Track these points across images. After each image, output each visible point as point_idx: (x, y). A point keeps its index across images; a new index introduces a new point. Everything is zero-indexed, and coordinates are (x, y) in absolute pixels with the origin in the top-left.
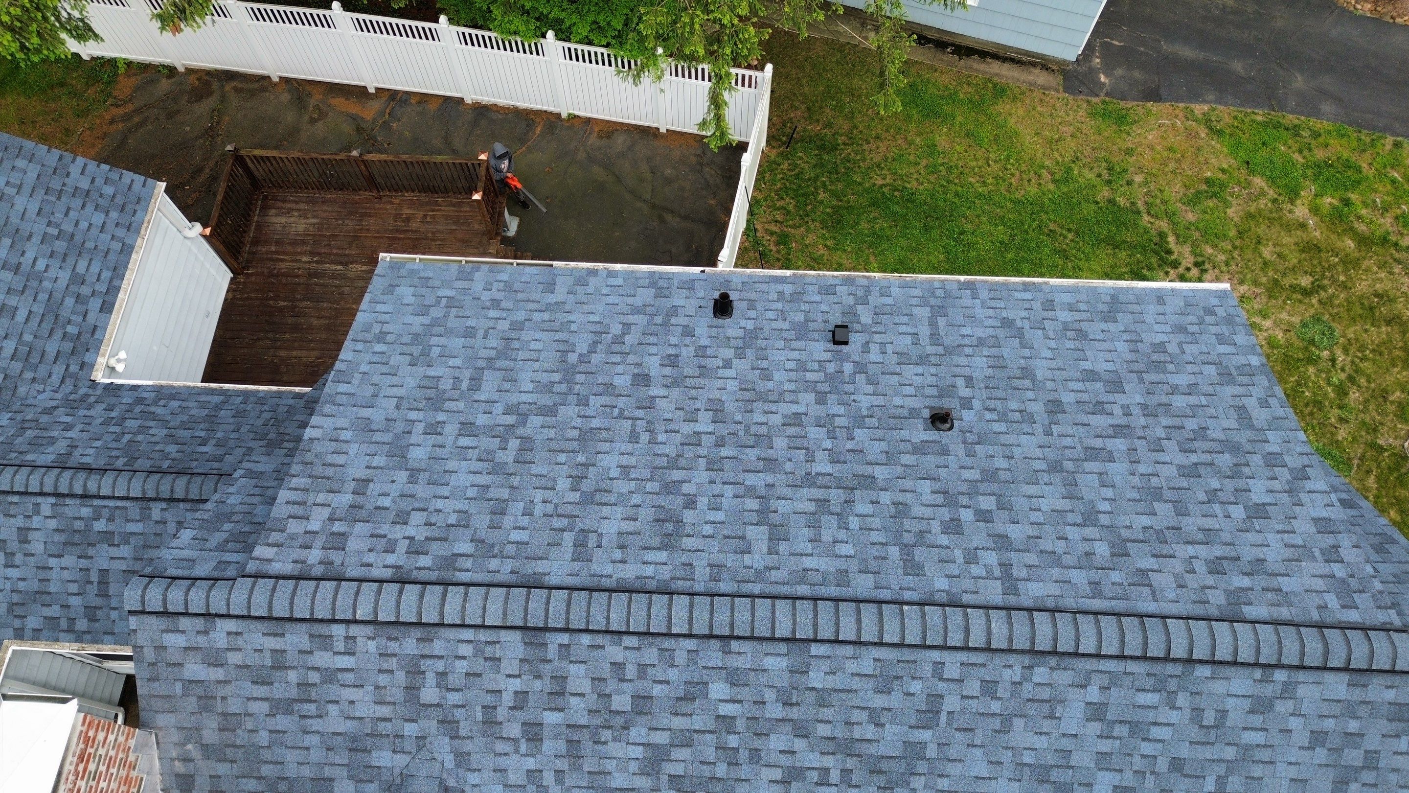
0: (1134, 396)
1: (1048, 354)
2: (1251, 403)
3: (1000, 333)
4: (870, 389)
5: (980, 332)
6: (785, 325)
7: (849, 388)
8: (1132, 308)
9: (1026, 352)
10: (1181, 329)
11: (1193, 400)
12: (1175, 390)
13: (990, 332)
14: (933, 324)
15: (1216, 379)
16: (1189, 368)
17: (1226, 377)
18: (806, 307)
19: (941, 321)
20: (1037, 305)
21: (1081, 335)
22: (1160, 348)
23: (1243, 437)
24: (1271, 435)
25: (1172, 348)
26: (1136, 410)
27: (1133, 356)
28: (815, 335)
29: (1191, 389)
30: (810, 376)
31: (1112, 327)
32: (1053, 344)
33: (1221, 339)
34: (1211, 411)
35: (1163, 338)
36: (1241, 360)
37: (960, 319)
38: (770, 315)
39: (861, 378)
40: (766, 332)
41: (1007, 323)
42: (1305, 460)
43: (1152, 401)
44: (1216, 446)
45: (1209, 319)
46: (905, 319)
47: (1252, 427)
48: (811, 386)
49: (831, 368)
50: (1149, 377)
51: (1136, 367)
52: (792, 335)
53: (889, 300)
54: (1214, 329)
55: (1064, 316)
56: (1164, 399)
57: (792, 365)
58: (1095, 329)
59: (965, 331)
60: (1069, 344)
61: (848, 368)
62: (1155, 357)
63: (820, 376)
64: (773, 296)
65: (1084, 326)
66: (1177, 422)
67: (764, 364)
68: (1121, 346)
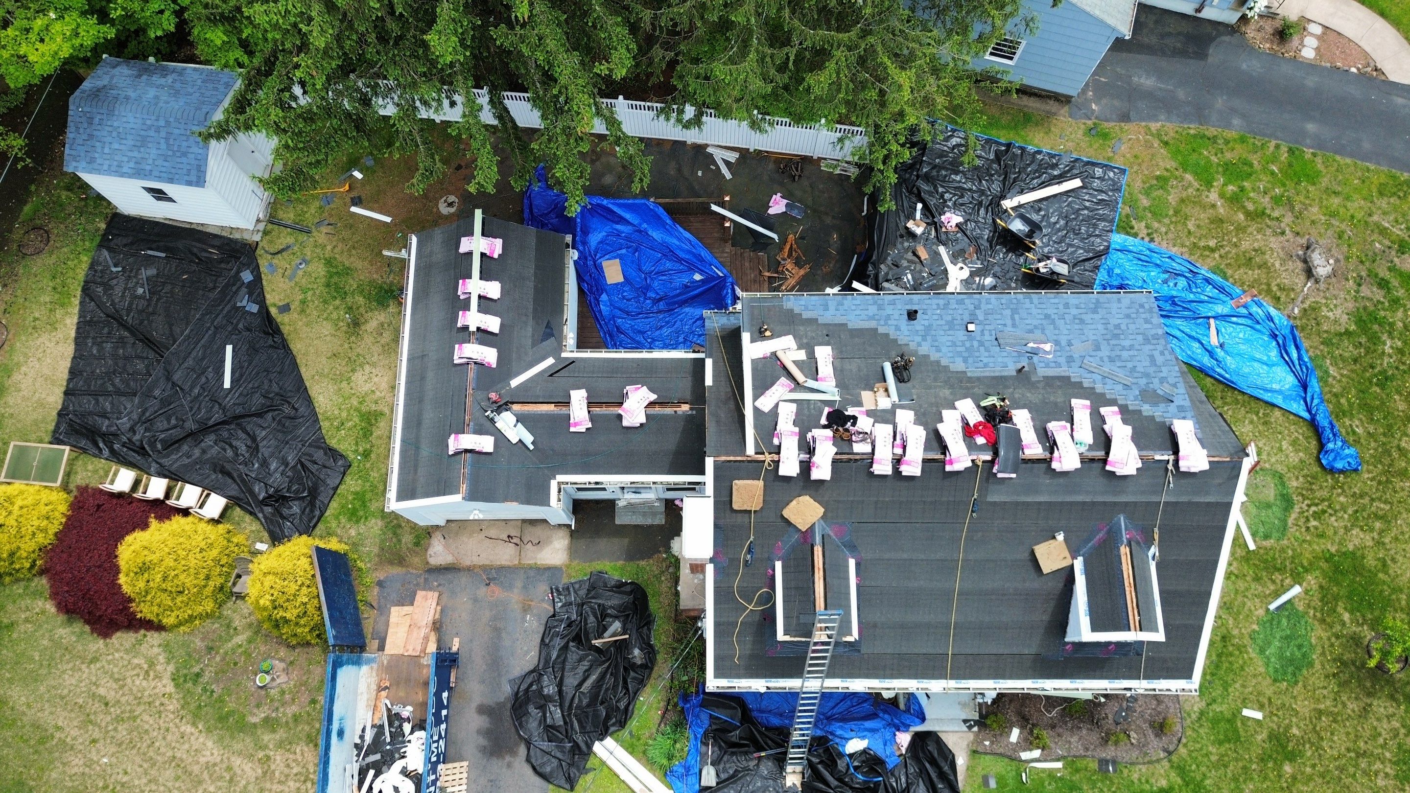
0: (1105, 352)
1: (1067, 332)
2: (1156, 354)
3: (1044, 322)
4: (987, 354)
5: (1036, 322)
6: (943, 322)
7: (977, 354)
8: (1106, 305)
9: (1057, 332)
10: (1128, 316)
11: (1131, 353)
12: (1123, 348)
13: (1040, 322)
14: (1013, 319)
15: (1142, 341)
16: (1131, 337)
17: (1147, 341)
18: (951, 312)
19: (1016, 317)
20: (1061, 306)
21: (1082, 321)
22: (1118, 326)
23: (1151, 370)
24: (1163, 369)
25: (1123, 327)
26: (1106, 359)
27: (1105, 332)
28: (957, 327)
29: (1131, 347)
30: (959, 349)
31: (1095, 316)
32: (1069, 327)
33: (1147, 321)
34: (1138, 358)
35: (1119, 321)
36: (1153, 332)
37: (1025, 315)
38: (935, 317)
39: (982, 349)
40: (934, 327)
41: (1047, 317)
42: (1177, 380)
43: (1113, 354)
44: (1139, 375)
45: (1141, 310)
46: (999, 317)
47: (1156, 365)
48: (959, 354)
49: (968, 344)
50: (1112, 342)
51: (1108, 337)
52: (947, 327)
53: (990, 306)
54: (1144, 316)
55: (1074, 311)
56: (1118, 353)
57: (949, 344)
58: (1087, 318)
59: (1027, 322)
60: (1076, 327)
61: (976, 344)
62: (1116, 332)
63: (962, 349)
64: (935, 307)
65: (1084, 317)
66: (1123, 364)
67: (936, 344)
68: (1100, 327)
